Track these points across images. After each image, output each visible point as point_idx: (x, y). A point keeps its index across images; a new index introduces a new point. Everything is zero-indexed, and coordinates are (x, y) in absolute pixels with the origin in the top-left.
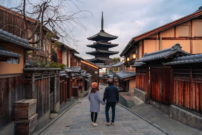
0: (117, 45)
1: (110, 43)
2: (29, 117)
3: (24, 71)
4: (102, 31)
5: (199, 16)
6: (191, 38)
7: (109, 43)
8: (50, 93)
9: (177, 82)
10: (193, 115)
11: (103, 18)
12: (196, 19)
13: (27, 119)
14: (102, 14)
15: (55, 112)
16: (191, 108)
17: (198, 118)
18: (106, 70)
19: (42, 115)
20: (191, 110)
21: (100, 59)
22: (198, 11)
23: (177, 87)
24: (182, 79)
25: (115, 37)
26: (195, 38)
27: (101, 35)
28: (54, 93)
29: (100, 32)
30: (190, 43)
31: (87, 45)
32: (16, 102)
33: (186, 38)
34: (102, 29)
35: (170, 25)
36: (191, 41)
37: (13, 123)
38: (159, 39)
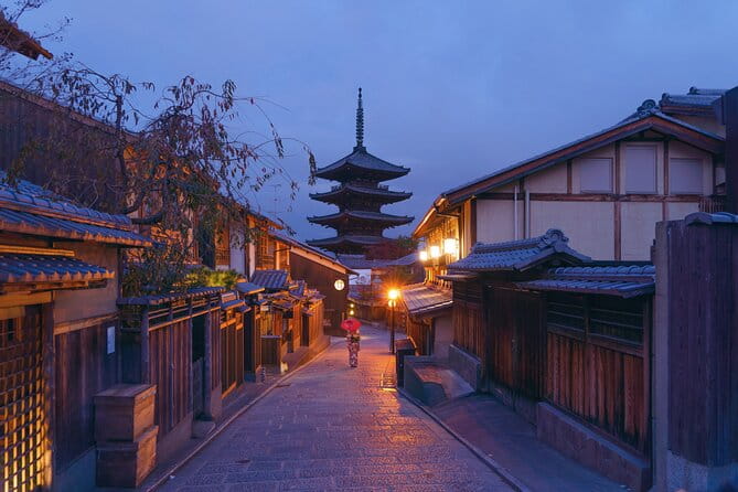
0: (408, 196)
1: (386, 189)
2: (135, 434)
3: (119, 306)
4: (360, 150)
5: (642, 133)
6: (617, 198)
7: (381, 189)
8: (194, 360)
9: (555, 339)
10: (589, 435)
11: (363, 107)
12: (629, 139)
13: (131, 441)
14: (360, 96)
15: (208, 418)
16: (587, 414)
17: (600, 444)
18: (373, 277)
19: (171, 429)
20: (588, 421)
21: (354, 239)
22: (634, 116)
23: (556, 354)
24: (566, 330)
25: (401, 171)
26: (629, 197)
27: (355, 163)
28: (204, 363)
29: (354, 152)
30: (615, 213)
31: (310, 195)
32: (99, 394)
33: (603, 197)
34: (360, 143)
35: (553, 157)
36: (615, 207)
37: (92, 454)
38: (522, 197)
